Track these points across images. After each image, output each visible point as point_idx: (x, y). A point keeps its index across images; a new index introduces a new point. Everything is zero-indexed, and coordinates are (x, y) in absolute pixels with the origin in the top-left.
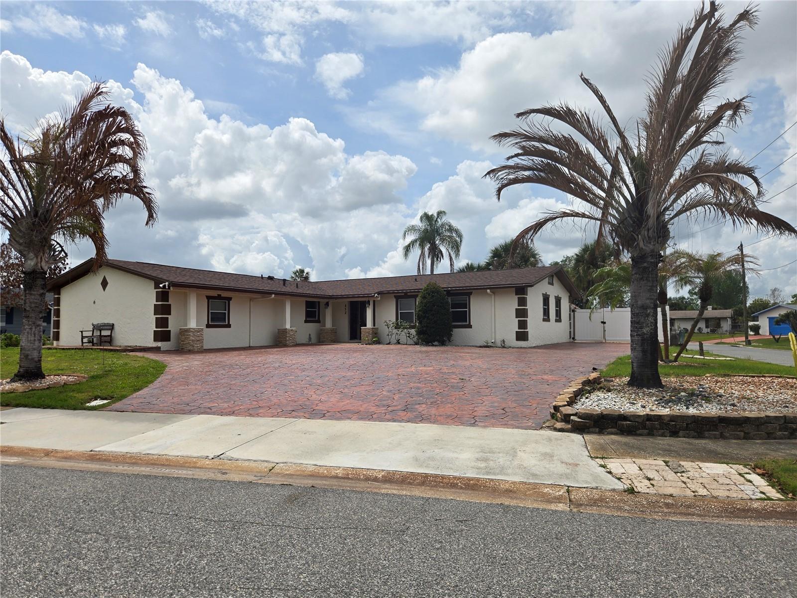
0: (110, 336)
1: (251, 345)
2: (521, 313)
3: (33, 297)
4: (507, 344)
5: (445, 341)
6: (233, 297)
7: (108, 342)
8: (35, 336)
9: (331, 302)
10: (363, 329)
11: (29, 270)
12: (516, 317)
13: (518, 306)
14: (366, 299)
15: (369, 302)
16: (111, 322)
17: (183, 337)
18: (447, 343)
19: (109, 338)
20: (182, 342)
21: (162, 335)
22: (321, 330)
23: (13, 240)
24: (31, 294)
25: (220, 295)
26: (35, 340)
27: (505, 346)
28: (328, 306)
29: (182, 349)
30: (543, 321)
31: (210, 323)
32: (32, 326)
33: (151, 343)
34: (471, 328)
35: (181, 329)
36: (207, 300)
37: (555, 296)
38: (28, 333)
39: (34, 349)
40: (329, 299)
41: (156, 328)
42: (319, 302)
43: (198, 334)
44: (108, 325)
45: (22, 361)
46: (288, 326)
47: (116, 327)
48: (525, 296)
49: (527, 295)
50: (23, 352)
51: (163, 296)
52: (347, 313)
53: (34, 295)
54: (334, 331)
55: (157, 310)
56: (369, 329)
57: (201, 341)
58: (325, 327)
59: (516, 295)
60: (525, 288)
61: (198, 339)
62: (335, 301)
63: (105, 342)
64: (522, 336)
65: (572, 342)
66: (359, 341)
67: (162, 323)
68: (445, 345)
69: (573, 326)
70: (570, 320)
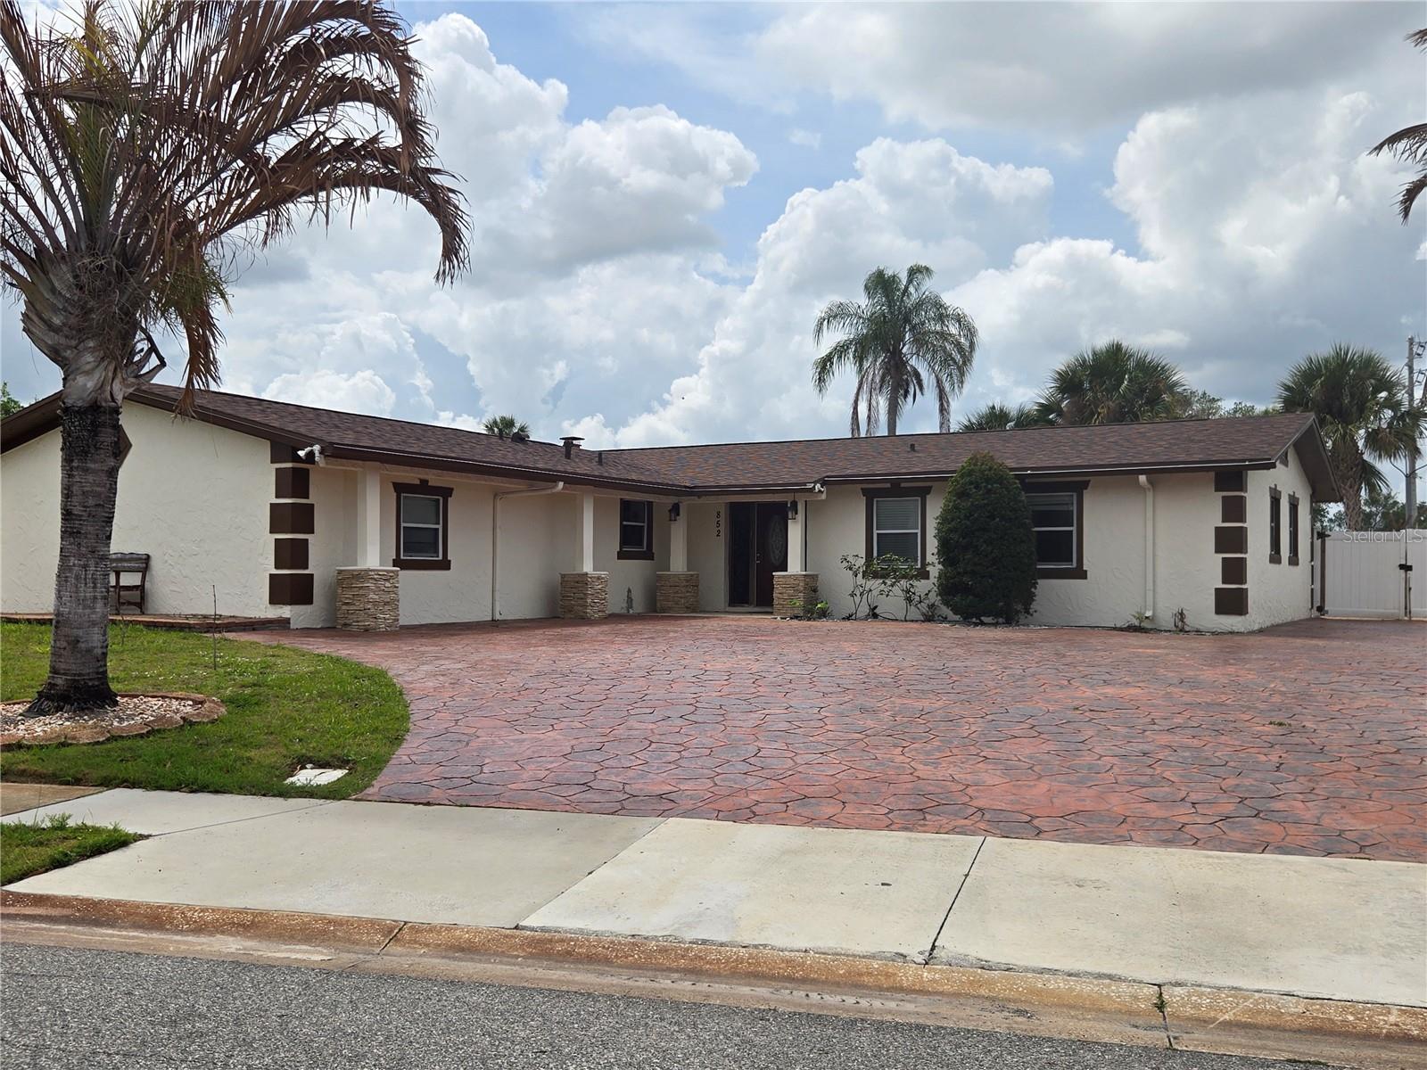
0: (141, 588)
1: (498, 617)
2: (1230, 541)
3: (90, 478)
4: (1191, 621)
5: (1017, 612)
6: (454, 487)
7: (135, 604)
8: (95, 587)
9: (685, 503)
10: (779, 577)
11: (80, 404)
12: (1217, 551)
13: (1223, 521)
14: (788, 498)
15: (795, 504)
16: (142, 551)
17: (349, 594)
18: (1022, 618)
19: (139, 592)
20: (344, 607)
21: (291, 589)
22: (660, 577)
23: (35, 318)
24: (86, 470)
25: (427, 481)
26: (95, 598)
27: (1187, 629)
28: (678, 515)
29: (345, 625)
30: (1271, 562)
31: (402, 557)
32: (88, 560)
33: (263, 609)
34: (1086, 578)
35: (340, 572)
36: (395, 494)
37: (1289, 495)
38: (77, 578)
39: (94, 624)
40: (680, 497)
41: (276, 567)
42: (650, 504)
43: (388, 584)
44: (132, 558)
45: (60, 656)
46: (588, 567)
47: (156, 564)
48: (1243, 494)
49: (1246, 491)
50: (65, 630)
51: (294, 482)
52: (722, 534)
53: (95, 472)
54: (692, 583)
55: (279, 519)
56: (795, 577)
57: (393, 604)
58: (669, 570)
59: (1217, 490)
60: (1244, 472)
61: (386, 598)
62: (695, 500)
63: (130, 603)
64: (1231, 601)
65: (1317, 618)
66: (770, 610)
67: (293, 554)
68: (1017, 624)
69: (1320, 574)
70: (1312, 560)
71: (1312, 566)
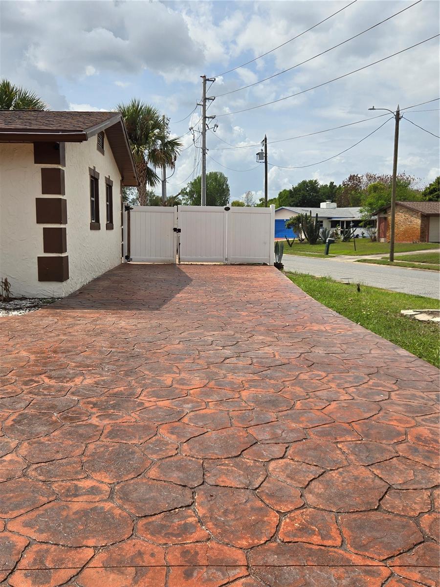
2: (51, 212)
4: (15, 290)
12: (39, 222)
13: (43, 193)
27: (12, 296)
30: (91, 229)
48: (61, 167)
49: (64, 165)
59: (36, 162)
64: (53, 269)
65: (125, 264)
69: (127, 235)
70: (122, 225)
71: (122, 229)
